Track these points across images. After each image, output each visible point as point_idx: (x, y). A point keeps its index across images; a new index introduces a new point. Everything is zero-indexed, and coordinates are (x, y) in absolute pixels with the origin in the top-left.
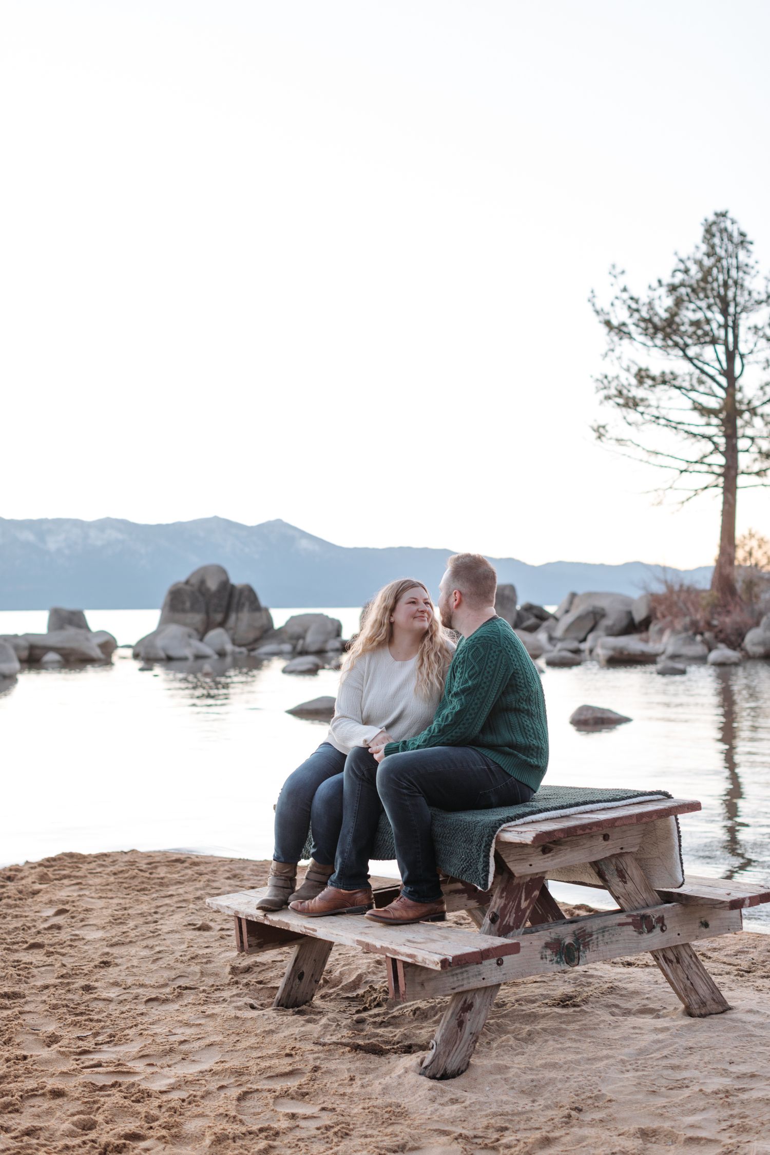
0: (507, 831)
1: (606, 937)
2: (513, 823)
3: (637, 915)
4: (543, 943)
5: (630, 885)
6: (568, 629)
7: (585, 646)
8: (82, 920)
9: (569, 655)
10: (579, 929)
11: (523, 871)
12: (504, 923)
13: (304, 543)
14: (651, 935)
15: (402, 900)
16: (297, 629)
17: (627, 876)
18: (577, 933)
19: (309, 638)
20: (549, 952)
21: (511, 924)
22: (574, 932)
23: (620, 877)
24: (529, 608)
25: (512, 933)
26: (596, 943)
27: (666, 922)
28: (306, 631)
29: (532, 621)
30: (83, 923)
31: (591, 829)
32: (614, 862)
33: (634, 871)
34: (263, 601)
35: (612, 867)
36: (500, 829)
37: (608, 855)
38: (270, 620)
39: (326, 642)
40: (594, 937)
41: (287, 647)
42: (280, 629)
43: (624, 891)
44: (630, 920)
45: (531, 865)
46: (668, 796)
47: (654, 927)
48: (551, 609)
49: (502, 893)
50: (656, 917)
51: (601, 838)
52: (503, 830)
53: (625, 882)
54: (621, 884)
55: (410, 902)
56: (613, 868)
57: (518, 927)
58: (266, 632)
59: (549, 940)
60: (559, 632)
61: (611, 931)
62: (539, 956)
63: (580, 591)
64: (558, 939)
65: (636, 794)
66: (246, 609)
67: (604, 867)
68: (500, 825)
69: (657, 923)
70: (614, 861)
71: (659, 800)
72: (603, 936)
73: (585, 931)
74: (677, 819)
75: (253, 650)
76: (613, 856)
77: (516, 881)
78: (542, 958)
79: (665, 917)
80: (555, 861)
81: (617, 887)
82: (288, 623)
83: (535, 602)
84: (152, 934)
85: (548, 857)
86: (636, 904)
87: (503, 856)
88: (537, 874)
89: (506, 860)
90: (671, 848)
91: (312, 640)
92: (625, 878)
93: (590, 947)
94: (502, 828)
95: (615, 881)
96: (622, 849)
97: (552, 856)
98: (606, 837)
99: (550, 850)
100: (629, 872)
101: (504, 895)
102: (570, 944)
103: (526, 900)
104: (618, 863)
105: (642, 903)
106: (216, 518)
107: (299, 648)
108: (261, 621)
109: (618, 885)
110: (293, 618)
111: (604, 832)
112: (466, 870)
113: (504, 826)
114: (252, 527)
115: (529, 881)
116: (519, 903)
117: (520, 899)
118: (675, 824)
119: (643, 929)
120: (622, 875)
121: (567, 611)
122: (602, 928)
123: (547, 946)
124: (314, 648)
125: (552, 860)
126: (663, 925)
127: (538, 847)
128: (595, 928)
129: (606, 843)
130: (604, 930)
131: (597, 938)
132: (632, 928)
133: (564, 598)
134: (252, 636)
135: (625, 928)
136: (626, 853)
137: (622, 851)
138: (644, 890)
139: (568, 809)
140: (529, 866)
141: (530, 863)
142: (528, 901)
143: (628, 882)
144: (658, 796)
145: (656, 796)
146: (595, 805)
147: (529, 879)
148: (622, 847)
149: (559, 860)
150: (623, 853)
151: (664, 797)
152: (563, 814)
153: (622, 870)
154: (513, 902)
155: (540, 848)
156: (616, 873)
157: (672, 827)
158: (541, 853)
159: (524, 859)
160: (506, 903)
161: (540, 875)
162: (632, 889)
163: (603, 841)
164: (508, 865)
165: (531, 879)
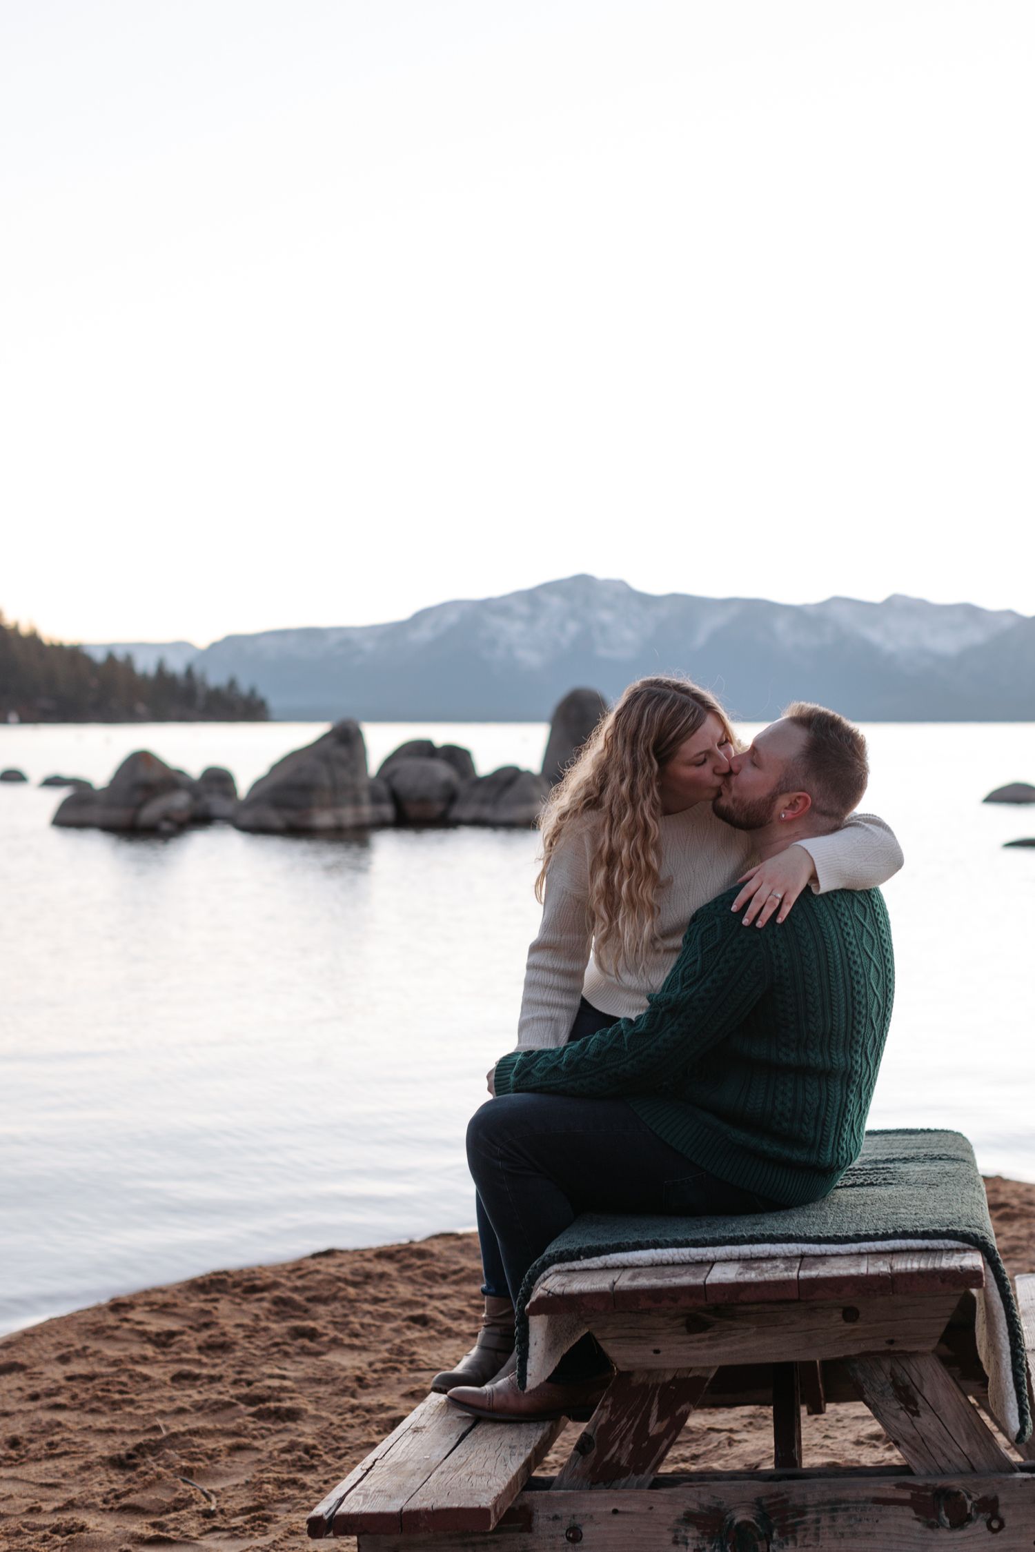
1: (840, 1521)
3: (926, 1488)
4: (680, 1511)
5: (926, 1422)
10: (771, 1496)
11: (642, 1360)
12: (608, 1457)
14: (960, 1534)
17: (919, 1399)
18: (765, 1502)
20: (692, 1533)
21: (623, 1462)
22: (758, 1501)
23: (901, 1400)
25: (623, 1481)
26: (812, 1530)
27: (1002, 1512)
32: (884, 1366)
37: (854, 1351)
40: (810, 1517)
43: (912, 1431)
44: (906, 1495)
45: (657, 1352)
47: (969, 1519)
50: (975, 1497)
51: (838, 1315)
53: (917, 1413)
54: (903, 1415)
56: (883, 1378)
57: (639, 1471)
59: (694, 1507)
61: (852, 1512)
62: (669, 1537)
64: (717, 1510)
67: (859, 1374)
69: (978, 1510)
70: (887, 1365)
71: (958, 1250)
72: (833, 1519)
73: (786, 1501)
77: (637, 1380)
78: (676, 1542)
79: (1001, 1502)
80: (715, 1351)
81: (894, 1420)
85: (699, 1341)
86: (942, 1462)
88: (690, 1370)
92: (916, 1404)
93: (799, 1536)
95: (891, 1405)
96: (891, 1342)
97: (710, 1338)
98: (850, 1314)
99: (705, 1326)
100: (926, 1393)
102: (746, 1524)
103: (659, 1419)
104: (899, 1371)
105: (961, 1463)
109: (897, 1418)
111: (846, 1302)
115: (670, 1383)
116: (645, 1424)
117: (647, 1416)
119: (938, 1518)
120: (908, 1398)
122: (829, 1502)
123: (690, 1518)
125: (709, 1347)
126: (995, 1516)
127: (677, 1317)
128: (812, 1498)
129: (850, 1326)
130: (834, 1506)
131: (818, 1521)
132: (910, 1512)
135: (891, 1510)
136: (905, 1351)
137: (893, 1348)
138: (964, 1436)
139: (710, 1249)
140: (652, 1353)
141: (656, 1347)
142: (666, 1422)
143: (921, 1413)
144: (947, 1241)
145: (941, 1241)
146: (779, 1245)
147: (669, 1377)
148: (891, 1338)
149: (727, 1349)
150: (894, 1352)
151: (966, 1246)
152: (698, 1258)
153: (908, 1387)
154: (629, 1419)
155: (682, 1320)
156: (891, 1390)
157: (995, 1312)
158: (684, 1329)
159: (640, 1337)
160: (613, 1419)
161: (697, 1373)
162: (932, 1428)
163: (842, 1322)
164: (602, 1344)
165: (675, 1377)
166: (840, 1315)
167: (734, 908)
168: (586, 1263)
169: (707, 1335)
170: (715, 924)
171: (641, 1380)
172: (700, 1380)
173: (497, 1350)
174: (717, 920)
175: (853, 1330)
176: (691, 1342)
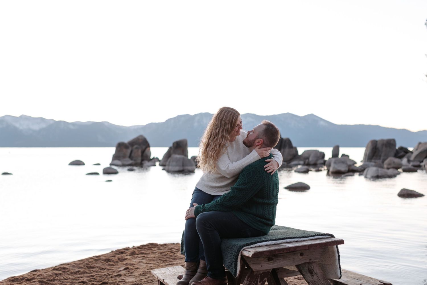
0: (246, 250)
2: (249, 247)
5: (315, 277)
6: (416, 157)
7: (422, 164)
8: (132, 273)
9: (412, 167)
11: (258, 268)
13: (322, 123)
15: (208, 278)
16: (306, 155)
19: (311, 159)
23: (310, 273)
24: (402, 148)
28: (309, 156)
29: (402, 153)
30: (132, 274)
31: (283, 251)
32: (307, 266)
33: (318, 271)
34: (294, 145)
35: (306, 268)
36: (243, 249)
37: (302, 263)
38: (297, 152)
39: (317, 160)
41: (302, 162)
42: (301, 155)
43: (312, 280)
45: (262, 266)
46: (332, 236)
48: (411, 149)
49: (248, 278)
51: (299, 255)
52: (244, 250)
53: (313, 276)
54: (310, 276)
55: (211, 279)
58: (295, 156)
60: (412, 158)
63: (423, 141)
65: (318, 234)
66: (287, 147)
67: (301, 268)
68: (243, 247)
74: (337, 247)
75: (289, 163)
76: (305, 263)
77: (255, 273)
81: (308, 278)
82: (303, 153)
83: (404, 146)
84: (151, 281)
85: (271, 263)
87: (247, 261)
88: (266, 270)
89: (249, 263)
90: (335, 260)
91: (311, 160)
92: (313, 274)
94: (244, 248)
95: (308, 274)
96: (310, 260)
97: (273, 262)
98: (302, 254)
99: (272, 259)
100: (315, 271)
101: (249, 279)
103: (260, 282)
104: (309, 266)
106: (288, 113)
107: (307, 162)
108: (293, 152)
109: (309, 277)
110: (305, 151)
111: (301, 252)
112: (230, 267)
113: (245, 247)
114: (302, 117)
115: (262, 273)
117: (257, 281)
118: (336, 249)
120: (311, 272)
121: (417, 149)
124: (312, 163)
125: (273, 264)
127: (266, 258)
133: (416, 144)
134: (289, 158)
136: (312, 262)
137: (310, 261)
138: (322, 280)
139: (278, 241)
140: (261, 267)
141: (261, 265)
142: (261, 283)
143: (314, 276)
144: (326, 236)
145: (325, 236)
146: (292, 239)
147: (262, 272)
148: (310, 259)
149: (277, 264)
150: (311, 262)
151: (330, 237)
152: (275, 243)
153: (311, 270)
154: (253, 283)
155: (267, 258)
156: (308, 271)
157: (335, 251)
158: (267, 260)
159: (258, 263)
160: (250, 283)
161: (268, 271)
162: (316, 279)
163: (300, 256)
164: (250, 265)
165: (263, 272)
166: (300, 255)
167: (265, 167)
168: (252, 246)
169: (272, 261)
170: (250, 172)
171: (256, 274)
172: (269, 272)
173: (190, 275)
174: (251, 171)
175: (302, 258)
176: (269, 263)
